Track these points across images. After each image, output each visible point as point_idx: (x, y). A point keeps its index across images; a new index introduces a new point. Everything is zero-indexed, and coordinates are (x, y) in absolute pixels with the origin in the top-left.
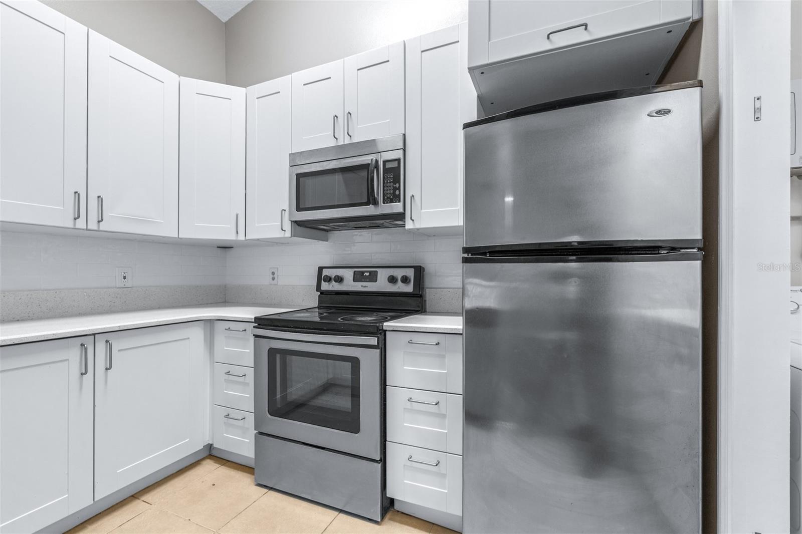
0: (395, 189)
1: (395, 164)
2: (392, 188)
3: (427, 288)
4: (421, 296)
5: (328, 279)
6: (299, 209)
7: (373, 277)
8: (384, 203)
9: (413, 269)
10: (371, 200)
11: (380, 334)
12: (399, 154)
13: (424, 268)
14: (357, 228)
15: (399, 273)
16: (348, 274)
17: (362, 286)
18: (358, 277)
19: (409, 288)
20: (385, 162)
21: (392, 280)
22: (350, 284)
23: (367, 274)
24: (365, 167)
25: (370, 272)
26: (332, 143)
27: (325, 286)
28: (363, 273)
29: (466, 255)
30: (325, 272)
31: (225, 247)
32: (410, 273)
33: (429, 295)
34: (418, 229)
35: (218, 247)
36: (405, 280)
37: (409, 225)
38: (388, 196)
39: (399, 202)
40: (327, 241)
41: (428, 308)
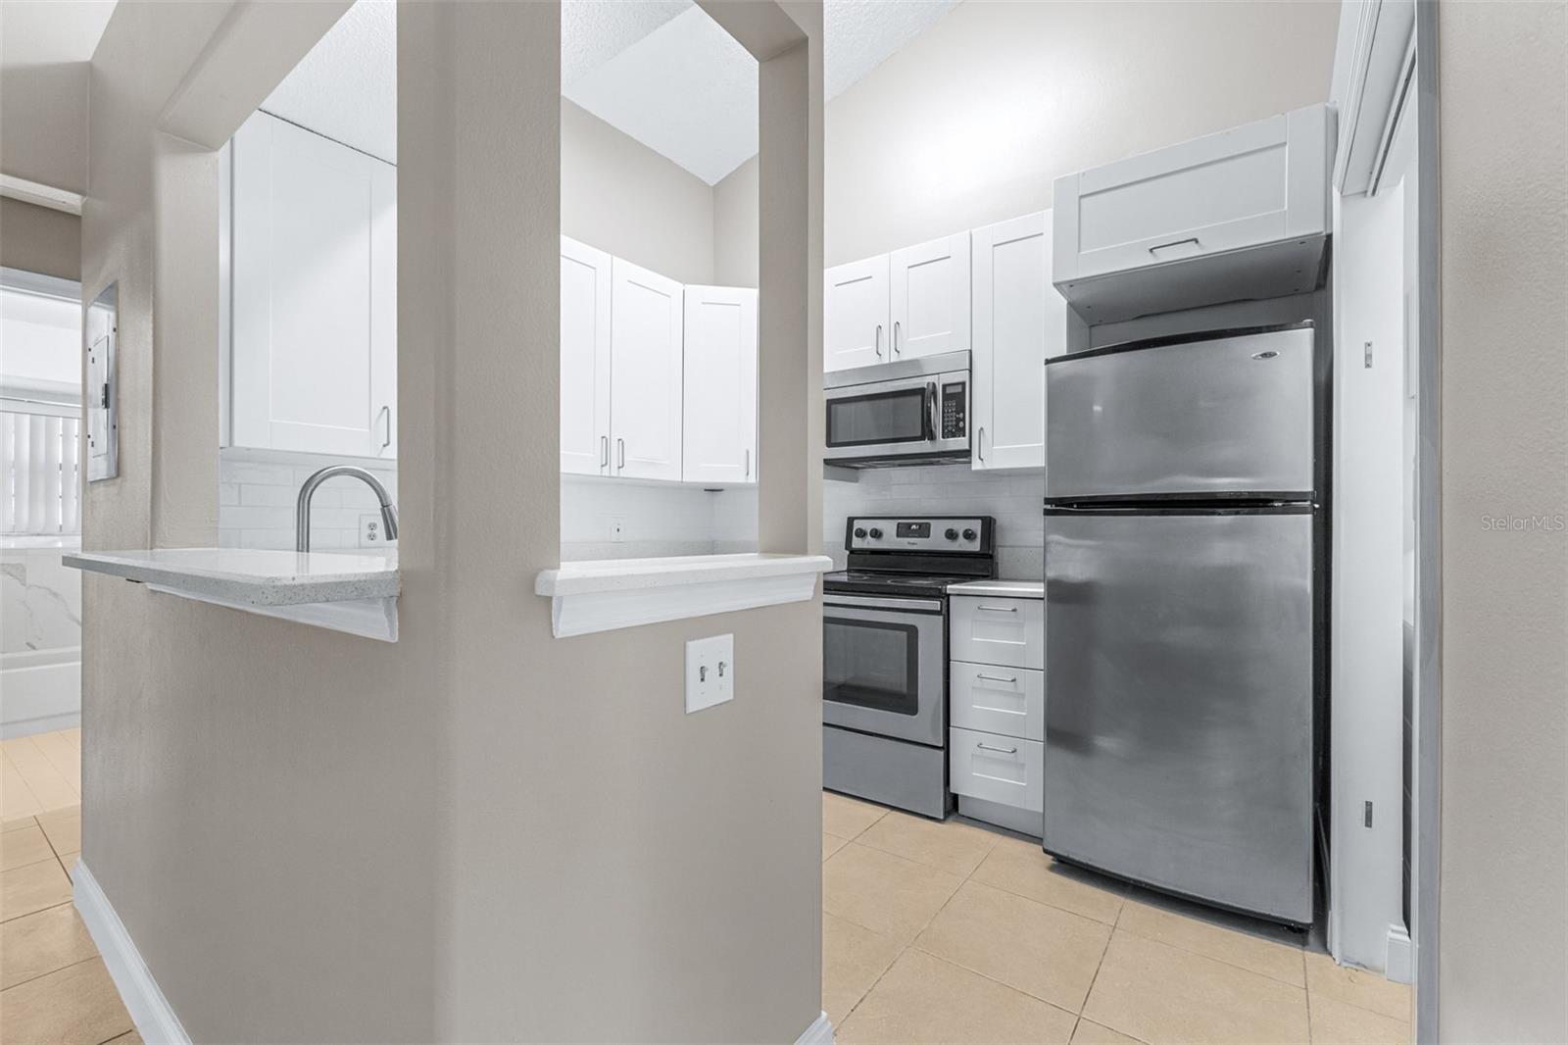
0: (958, 420)
1: (959, 389)
2: (954, 419)
3: (1001, 546)
4: (991, 557)
5: (861, 534)
6: (830, 444)
7: (924, 531)
8: (943, 437)
9: (980, 521)
10: (927, 433)
11: (943, 598)
12: (964, 377)
13: (995, 520)
14: (900, 465)
15: (960, 527)
16: (889, 528)
17: (909, 543)
18: (904, 531)
19: (975, 546)
20: (945, 386)
21: (951, 535)
22: (891, 541)
23: (914, 527)
24: (920, 391)
25: (920, 525)
26: (874, 361)
27: (857, 543)
28: (910, 525)
29: (1049, 507)
30: (857, 524)
31: (713, 490)
32: (976, 526)
33: (1003, 556)
34: (988, 471)
35: (706, 490)
36: (969, 535)
37: (976, 465)
38: (950, 428)
39: (964, 436)
40: (857, 481)
41: (1001, 571)
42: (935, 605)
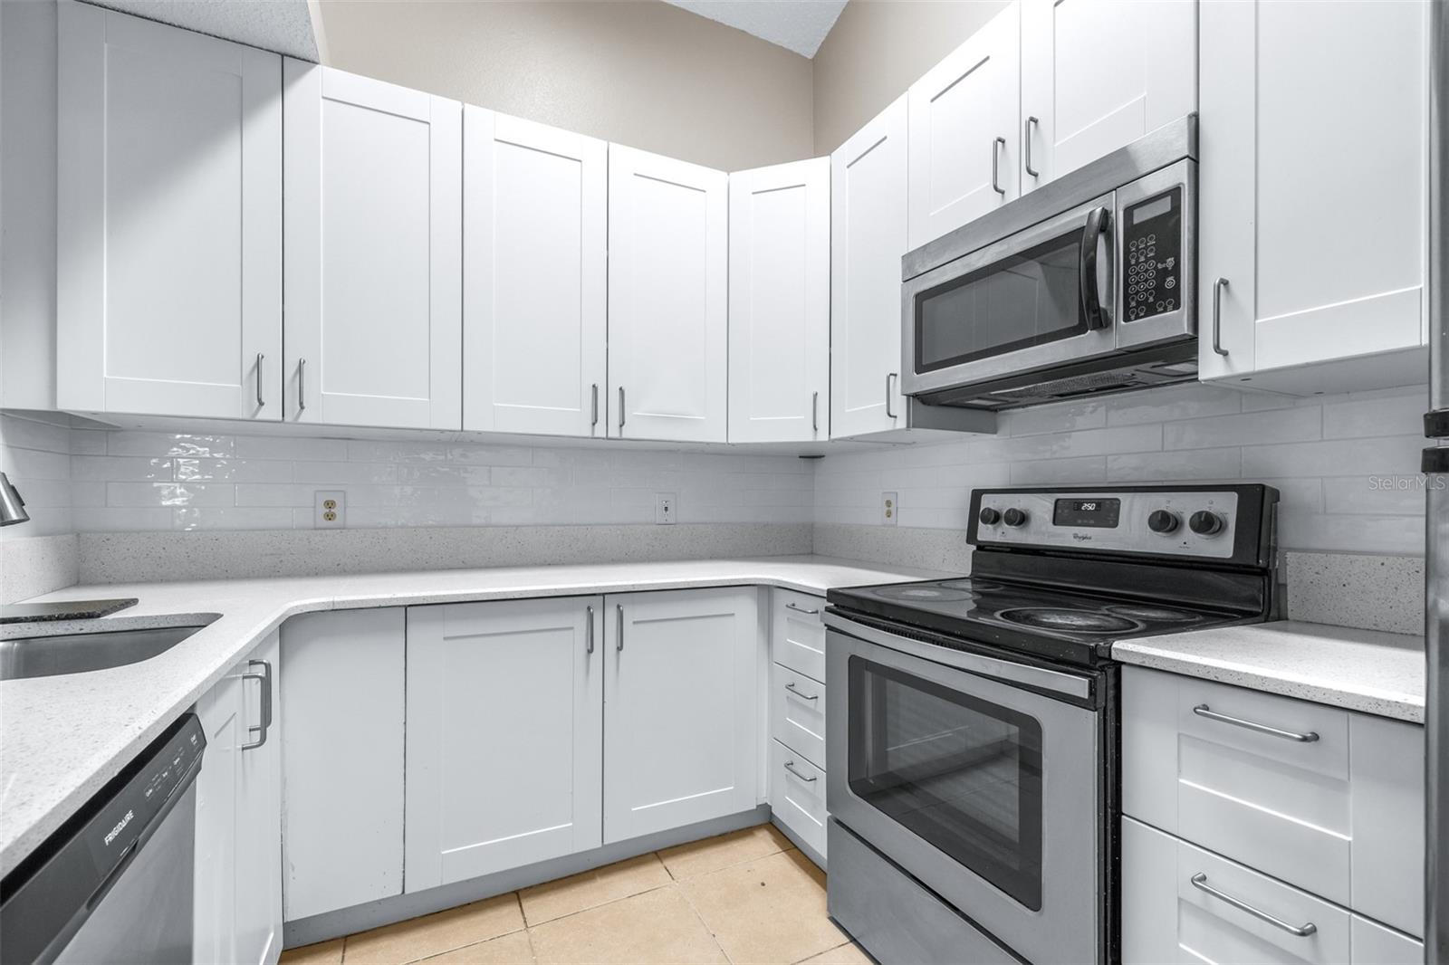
0: (1164, 274)
1: (1165, 206)
2: (1152, 274)
3: (1290, 549)
4: (1265, 573)
5: (994, 518)
6: (921, 367)
7: (1106, 515)
8: (1127, 319)
9: (1234, 496)
10: (1093, 318)
11: (1102, 669)
12: (1180, 174)
13: (1276, 495)
14: (1063, 396)
15: (1186, 505)
16: (1041, 508)
17: (1076, 536)
18: (1067, 513)
19: (1222, 547)
20: (1129, 211)
21: (1165, 523)
22: (1045, 532)
23: (1091, 507)
24: (1075, 235)
25: (1099, 503)
26: (993, 203)
27: (986, 533)
28: (1079, 503)
30: (987, 502)
31: (811, 457)
32: (1226, 506)
33: (1295, 570)
34: (1246, 378)
35: (800, 457)
36: (1206, 524)
37: (1210, 367)
38: (1141, 297)
39: (1177, 306)
40: (995, 432)
41: (1293, 605)
42: (1077, 685)
